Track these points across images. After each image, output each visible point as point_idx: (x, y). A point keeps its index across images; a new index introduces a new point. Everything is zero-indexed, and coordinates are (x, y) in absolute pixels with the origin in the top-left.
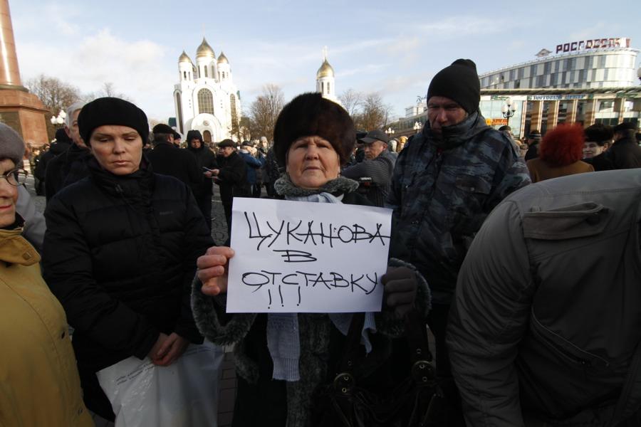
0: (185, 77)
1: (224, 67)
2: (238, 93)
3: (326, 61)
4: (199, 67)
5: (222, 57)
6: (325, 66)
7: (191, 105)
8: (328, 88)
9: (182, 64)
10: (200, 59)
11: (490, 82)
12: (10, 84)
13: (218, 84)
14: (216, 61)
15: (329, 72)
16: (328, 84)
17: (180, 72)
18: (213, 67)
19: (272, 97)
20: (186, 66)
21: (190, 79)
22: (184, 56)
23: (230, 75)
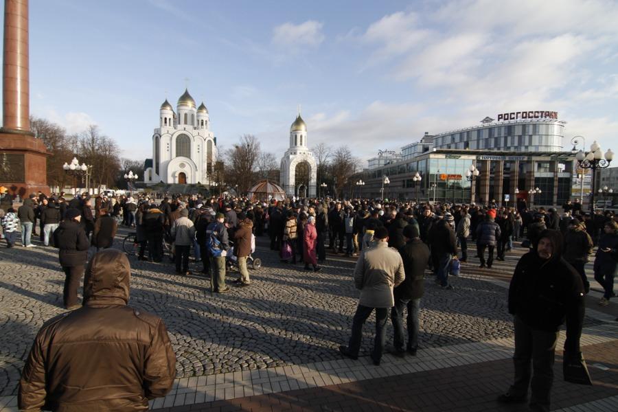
0: (166, 122)
1: (204, 116)
2: (215, 140)
3: (299, 117)
4: (179, 115)
5: (202, 107)
6: (299, 121)
7: (169, 149)
8: (301, 141)
9: (164, 111)
10: (182, 107)
11: (443, 142)
12: (19, 129)
13: (196, 131)
14: (195, 110)
15: (303, 127)
16: (301, 137)
17: (161, 118)
18: (193, 115)
19: (248, 146)
20: (168, 114)
21: (170, 125)
22: (166, 104)
23: (208, 123)
